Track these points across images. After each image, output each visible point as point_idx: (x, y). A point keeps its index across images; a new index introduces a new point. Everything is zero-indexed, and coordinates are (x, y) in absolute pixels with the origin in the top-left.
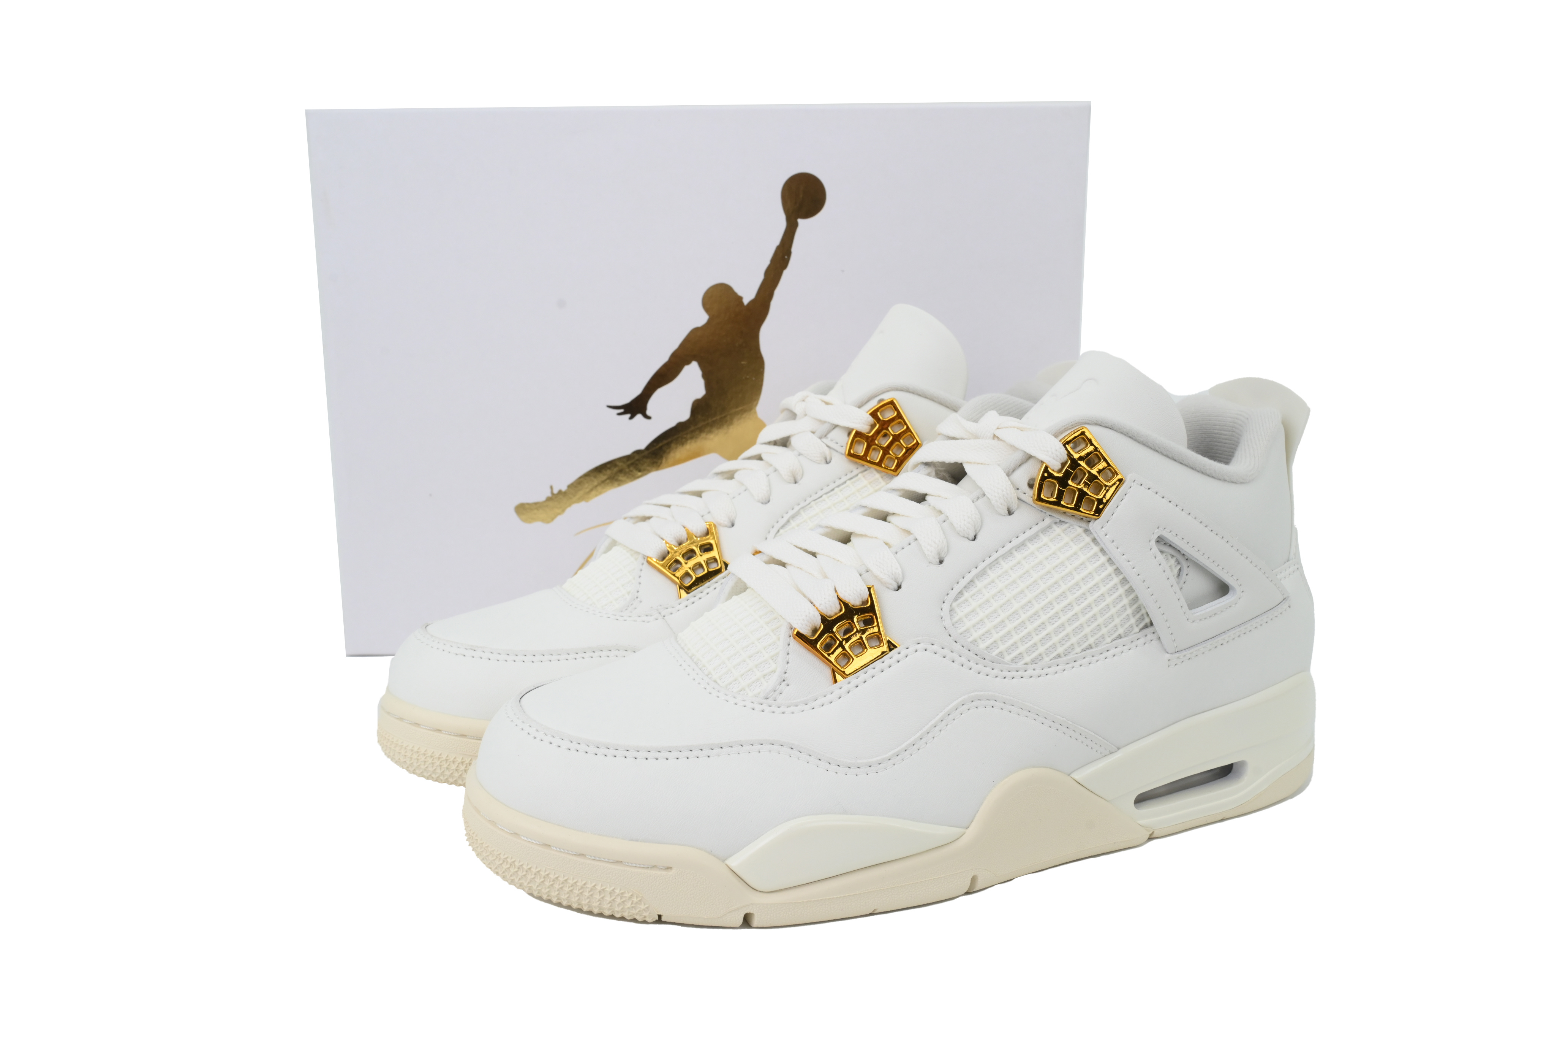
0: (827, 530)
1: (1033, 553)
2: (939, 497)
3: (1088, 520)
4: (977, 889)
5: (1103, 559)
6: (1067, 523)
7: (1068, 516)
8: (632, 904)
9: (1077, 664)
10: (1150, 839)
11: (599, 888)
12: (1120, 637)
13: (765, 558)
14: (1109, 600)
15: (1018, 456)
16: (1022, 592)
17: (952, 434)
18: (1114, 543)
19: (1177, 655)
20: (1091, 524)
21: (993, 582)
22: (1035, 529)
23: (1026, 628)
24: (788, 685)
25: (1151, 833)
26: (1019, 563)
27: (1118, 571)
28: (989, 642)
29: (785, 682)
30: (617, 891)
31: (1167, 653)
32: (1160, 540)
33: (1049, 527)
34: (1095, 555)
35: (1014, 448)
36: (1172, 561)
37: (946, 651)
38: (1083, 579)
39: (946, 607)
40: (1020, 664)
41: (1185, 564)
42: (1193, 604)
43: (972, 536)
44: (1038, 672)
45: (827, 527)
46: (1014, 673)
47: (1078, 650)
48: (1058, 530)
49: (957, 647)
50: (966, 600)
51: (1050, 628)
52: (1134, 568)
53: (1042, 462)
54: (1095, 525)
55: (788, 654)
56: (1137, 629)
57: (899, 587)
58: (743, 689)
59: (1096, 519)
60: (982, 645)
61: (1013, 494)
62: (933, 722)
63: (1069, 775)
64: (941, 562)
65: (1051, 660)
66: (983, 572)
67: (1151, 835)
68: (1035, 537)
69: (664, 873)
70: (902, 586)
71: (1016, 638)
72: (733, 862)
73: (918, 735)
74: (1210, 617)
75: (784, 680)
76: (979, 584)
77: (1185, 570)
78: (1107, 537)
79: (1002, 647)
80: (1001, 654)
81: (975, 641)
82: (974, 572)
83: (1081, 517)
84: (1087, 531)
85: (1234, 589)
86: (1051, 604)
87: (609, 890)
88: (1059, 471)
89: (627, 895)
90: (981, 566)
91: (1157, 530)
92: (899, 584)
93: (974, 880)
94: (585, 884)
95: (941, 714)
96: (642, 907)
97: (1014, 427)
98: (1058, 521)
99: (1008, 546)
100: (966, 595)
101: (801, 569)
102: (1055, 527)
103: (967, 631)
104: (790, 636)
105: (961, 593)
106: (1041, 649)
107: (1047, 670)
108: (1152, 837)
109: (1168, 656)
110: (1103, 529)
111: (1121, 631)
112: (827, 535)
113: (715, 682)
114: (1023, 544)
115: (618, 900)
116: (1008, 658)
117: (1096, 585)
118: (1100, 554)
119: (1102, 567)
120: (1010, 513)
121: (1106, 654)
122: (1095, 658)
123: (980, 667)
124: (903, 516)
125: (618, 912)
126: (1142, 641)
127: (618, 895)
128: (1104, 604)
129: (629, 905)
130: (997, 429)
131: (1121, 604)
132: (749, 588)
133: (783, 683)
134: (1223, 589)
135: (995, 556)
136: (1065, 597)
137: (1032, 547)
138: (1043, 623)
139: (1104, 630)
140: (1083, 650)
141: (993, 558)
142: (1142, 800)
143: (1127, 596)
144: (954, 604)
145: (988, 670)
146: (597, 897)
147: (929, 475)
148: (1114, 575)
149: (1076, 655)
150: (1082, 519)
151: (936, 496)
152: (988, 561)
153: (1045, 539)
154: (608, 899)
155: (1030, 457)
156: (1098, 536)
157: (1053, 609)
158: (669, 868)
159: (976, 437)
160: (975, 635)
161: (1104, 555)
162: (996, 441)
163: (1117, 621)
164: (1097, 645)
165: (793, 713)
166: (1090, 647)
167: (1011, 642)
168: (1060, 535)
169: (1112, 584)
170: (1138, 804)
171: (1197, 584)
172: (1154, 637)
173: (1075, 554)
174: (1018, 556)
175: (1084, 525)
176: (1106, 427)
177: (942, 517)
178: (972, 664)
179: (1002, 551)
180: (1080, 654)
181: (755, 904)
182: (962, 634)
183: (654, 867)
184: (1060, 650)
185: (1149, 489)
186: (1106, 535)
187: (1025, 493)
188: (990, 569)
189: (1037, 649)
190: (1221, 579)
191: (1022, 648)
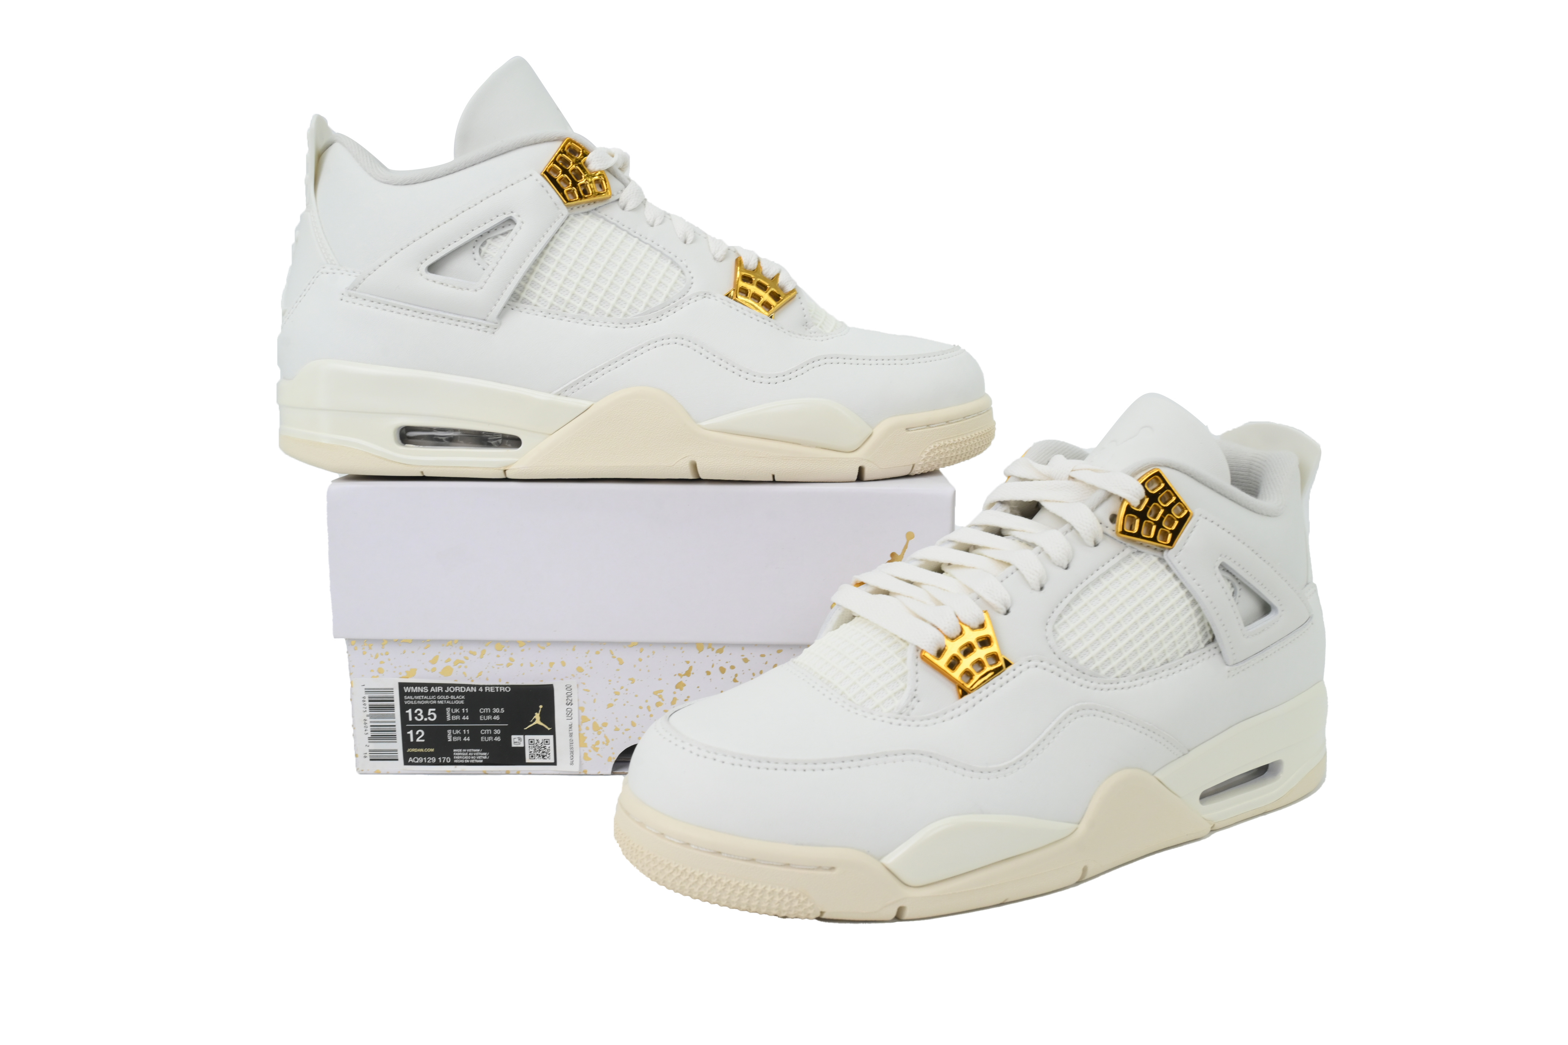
0: (922, 563)
1: (1117, 579)
2: (1024, 531)
3: (1162, 549)
4: (1088, 876)
5: (1176, 584)
6: (1142, 553)
7: (1145, 546)
8: (799, 902)
9: (1158, 676)
10: (1213, 831)
11: (769, 889)
12: (1189, 652)
13: (870, 589)
14: (1182, 619)
15: (1099, 495)
16: (1111, 614)
17: (1023, 476)
18: (1186, 570)
19: (1235, 667)
20: (1165, 553)
21: (1086, 605)
22: (1118, 559)
23: (1116, 646)
24: (919, 701)
25: (1212, 826)
26: (1106, 588)
27: (1189, 594)
28: (1086, 659)
29: (916, 699)
30: (786, 892)
31: (1227, 665)
32: (1224, 568)
33: (1129, 556)
34: (1170, 580)
35: (1094, 488)
36: (1228, 585)
37: (1053, 667)
38: (1161, 602)
39: (1049, 627)
40: (1112, 678)
41: (1238, 587)
42: (1248, 622)
43: (1065, 566)
44: (1128, 684)
45: (921, 560)
46: (1109, 686)
47: (1158, 664)
48: (1136, 559)
49: (1061, 663)
50: (1065, 622)
51: (1136, 645)
52: (1203, 591)
53: (1122, 500)
54: (1169, 555)
55: (917, 673)
56: (1202, 645)
57: (1008, 612)
58: (878, 706)
59: (1169, 549)
60: (1082, 662)
61: (1099, 529)
62: (1047, 730)
63: (1153, 775)
64: (1042, 589)
65: (1137, 673)
66: (1077, 598)
67: (1212, 827)
68: (1118, 565)
69: (828, 873)
70: (1012, 610)
71: (1109, 654)
72: (889, 860)
73: (1036, 742)
74: (1260, 633)
75: (915, 697)
76: (1075, 608)
77: (1238, 593)
78: (1180, 564)
79: (1098, 663)
80: (1097, 669)
81: (1075, 658)
82: (1070, 597)
83: (1156, 547)
84: (1162, 560)
85: (1276, 608)
86: (1136, 624)
87: (778, 890)
88: (1139, 507)
89: (795, 895)
90: (1076, 592)
91: (1220, 558)
92: (1008, 608)
93: (1085, 870)
94: (756, 887)
95: (1054, 723)
96: (809, 905)
97: (1088, 469)
98: (1136, 551)
99: (1097, 574)
100: (1065, 617)
101: (911, 597)
102: (1133, 556)
103: (1068, 649)
104: (917, 658)
105: (1060, 616)
106: (1130, 664)
107: (1135, 682)
108: (1214, 829)
109: (1227, 668)
110: (1176, 557)
111: (1191, 647)
112: (921, 566)
113: (850, 700)
114: (1109, 572)
115: (787, 900)
116: (1103, 672)
117: (1172, 607)
118: (1173, 580)
119: (1175, 590)
120: (1096, 545)
121: (1180, 667)
122: (1172, 671)
123: (1081, 681)
124: (993, 549)
125: (784, 911)
126: (1207, 654)
127: (787, 895)
128: (1179, 623)
129: (796, 904)
130: (1072, 471)
131: (1191, 623)
132: (859, 616)
133: (915, 700)
134: (1266, 608)
135: (1086, 583)
136: (1147, 618)
137: (1116, 574)
138: (1130, 641)
139: (1178, 646)
140: (1162, 665)
141: (1084, 585)
142: (1205, 796)
143: (1196, 616)
144: (1056, 626)
145: (1088, 683)
146: (767, 898)
147: (1005, 511)
148: (1185, 598)
149: (1157, 669)
150: (1156, 549)
151: (1020, 531)
152: (1081, 587)
153: (1126, 567)
154: (777, 899)
155: (1110, 495)
156: (1172, 563)
157: (1137, 628)
158: (832, 869)
159: (1050, 478)
160: (1075, 652)
161: (1176, 580)
162: (1071, 482)
163: (1188, 638)
164: (1173, 659)
165: (926, 726)
166: (1167, 661)
167: (1105, 658)
168: (1138, 564)
169: (1184, 605)
170: (1202, 800)
171: (1250, 605)
172: (1216, 651)
173: (1153, 579)
174: (1105, 582)
175: (1159, 554)
176: (1173, 468)
177: (1036, 549)
178: (1075, 678)
179: (1091, 579)
180: (1159, 668)
181: (910, 898)
182: (1063, 651)
183: (819, 868)
184: (1144, 664)
185: (1212, 522)
186: (1179, 562)
187: (1107, 527)
188: (1082, 594)
189: (1126, 664)
190: (1266, 600)
191: (1114, 663)
